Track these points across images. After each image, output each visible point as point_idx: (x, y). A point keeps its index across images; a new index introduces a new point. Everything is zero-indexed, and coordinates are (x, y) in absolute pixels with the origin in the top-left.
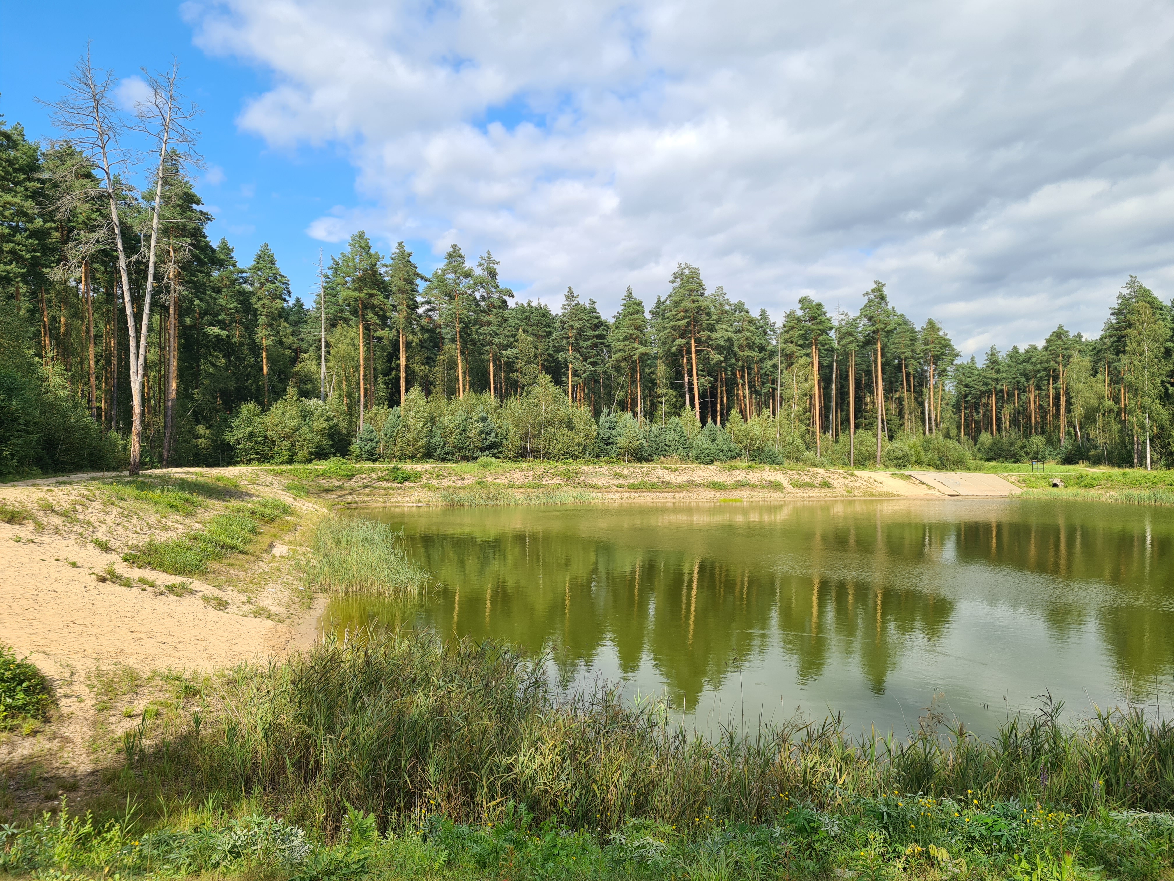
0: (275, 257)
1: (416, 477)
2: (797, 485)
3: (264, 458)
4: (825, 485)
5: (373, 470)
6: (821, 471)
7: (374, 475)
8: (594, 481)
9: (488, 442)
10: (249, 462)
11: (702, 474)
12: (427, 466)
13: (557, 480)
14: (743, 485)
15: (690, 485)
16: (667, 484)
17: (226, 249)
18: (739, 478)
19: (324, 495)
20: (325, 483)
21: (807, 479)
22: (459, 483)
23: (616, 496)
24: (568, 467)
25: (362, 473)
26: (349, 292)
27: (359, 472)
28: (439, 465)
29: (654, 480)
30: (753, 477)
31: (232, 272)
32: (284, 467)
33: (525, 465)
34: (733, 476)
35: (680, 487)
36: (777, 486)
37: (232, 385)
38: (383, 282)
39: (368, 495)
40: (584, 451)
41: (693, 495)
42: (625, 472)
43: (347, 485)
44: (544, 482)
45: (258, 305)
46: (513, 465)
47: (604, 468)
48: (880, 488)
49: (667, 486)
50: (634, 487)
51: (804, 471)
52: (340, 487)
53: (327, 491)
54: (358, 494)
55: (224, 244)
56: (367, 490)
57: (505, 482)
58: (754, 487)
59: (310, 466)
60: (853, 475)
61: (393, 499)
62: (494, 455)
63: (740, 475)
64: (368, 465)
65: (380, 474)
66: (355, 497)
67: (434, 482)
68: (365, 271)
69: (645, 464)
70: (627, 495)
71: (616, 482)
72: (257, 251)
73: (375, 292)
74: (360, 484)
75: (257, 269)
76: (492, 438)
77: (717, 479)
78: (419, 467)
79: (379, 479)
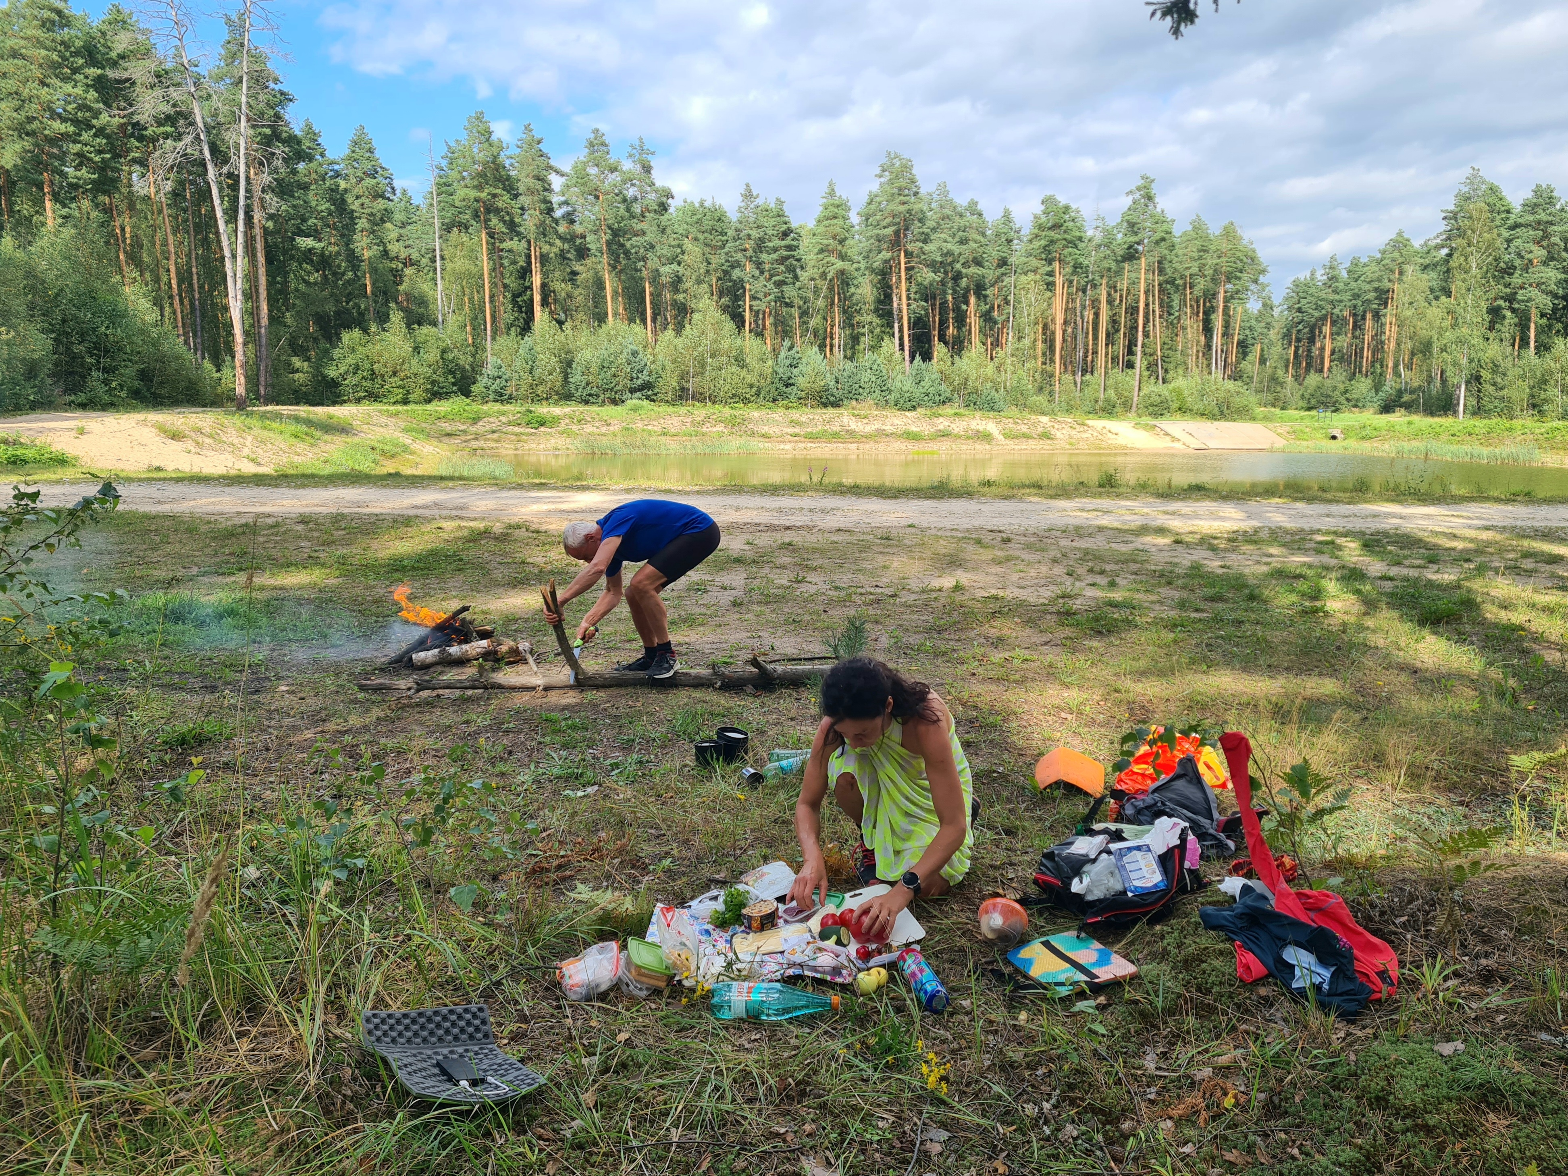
0: (375, 144)
1: (554, 421)
2: (1010, 436)
3: (373, 397)
4: (1046, 436)
5: (503, 414)
6: (1045, 419)
7: (504, 419)
8: (765, 429)
9: (639, 382)
10: (358, 401)
11: (896, 422)
12: (567, 410)
13: (720, 428)
14: (944, 435)
15: (881, 434)
16: (851, 433)
17: (313, 136)
18: (941, 427)
19: (446, 439)
20: (447, 427)
21: (1024, 429)
22: (604, 429)
23: (788, 447)
24: (735, 412)
25: (490, 416)
26: (467, 191)
27: (487, 415)
28: (582, 408)
29: (836, 428)
30: (958, 427)
31: (321, 165)
32: (400, 408)
33: (683, 410)
34: (933, 425)
35: (867, 437)
36: (986, 437)
37: (330, 308)
38: (509, 178)
39: (497, 441)
40: (758, 394)
41: (881, 447)
42: (803, 419)
43: (473, 429)
44: (705, 429)
45: (355, 206)
46: (671, 409)
47: (778, 414)
48: (1113, 440)
49: (851, 435)
50: (812, 437)
51: (1023, 418)
52: (464, 432)
53: (448, 435)
54: (486, 440)
55: (309, 126)
56: (495, 436)
57: (658, 429)
58: (958, 437)
59: (429, 407)
60: (1083, 424)
61: (526, 447)
62: (647, 398)
63: (942, 424)
64: (498, 406)
65: (511, 418)
66: (481, 443)
67: (575, 428)
68: (485, 164)
69: (831, 410)
70: (802, 445)
71: (790, 430)
72: (351, 135)
73: (498, 191)
74: (488, 428)
75: (352, 159)
76: (644, 377)
77: (914, 428)
78: (557, 411)
79: (509, 423)
